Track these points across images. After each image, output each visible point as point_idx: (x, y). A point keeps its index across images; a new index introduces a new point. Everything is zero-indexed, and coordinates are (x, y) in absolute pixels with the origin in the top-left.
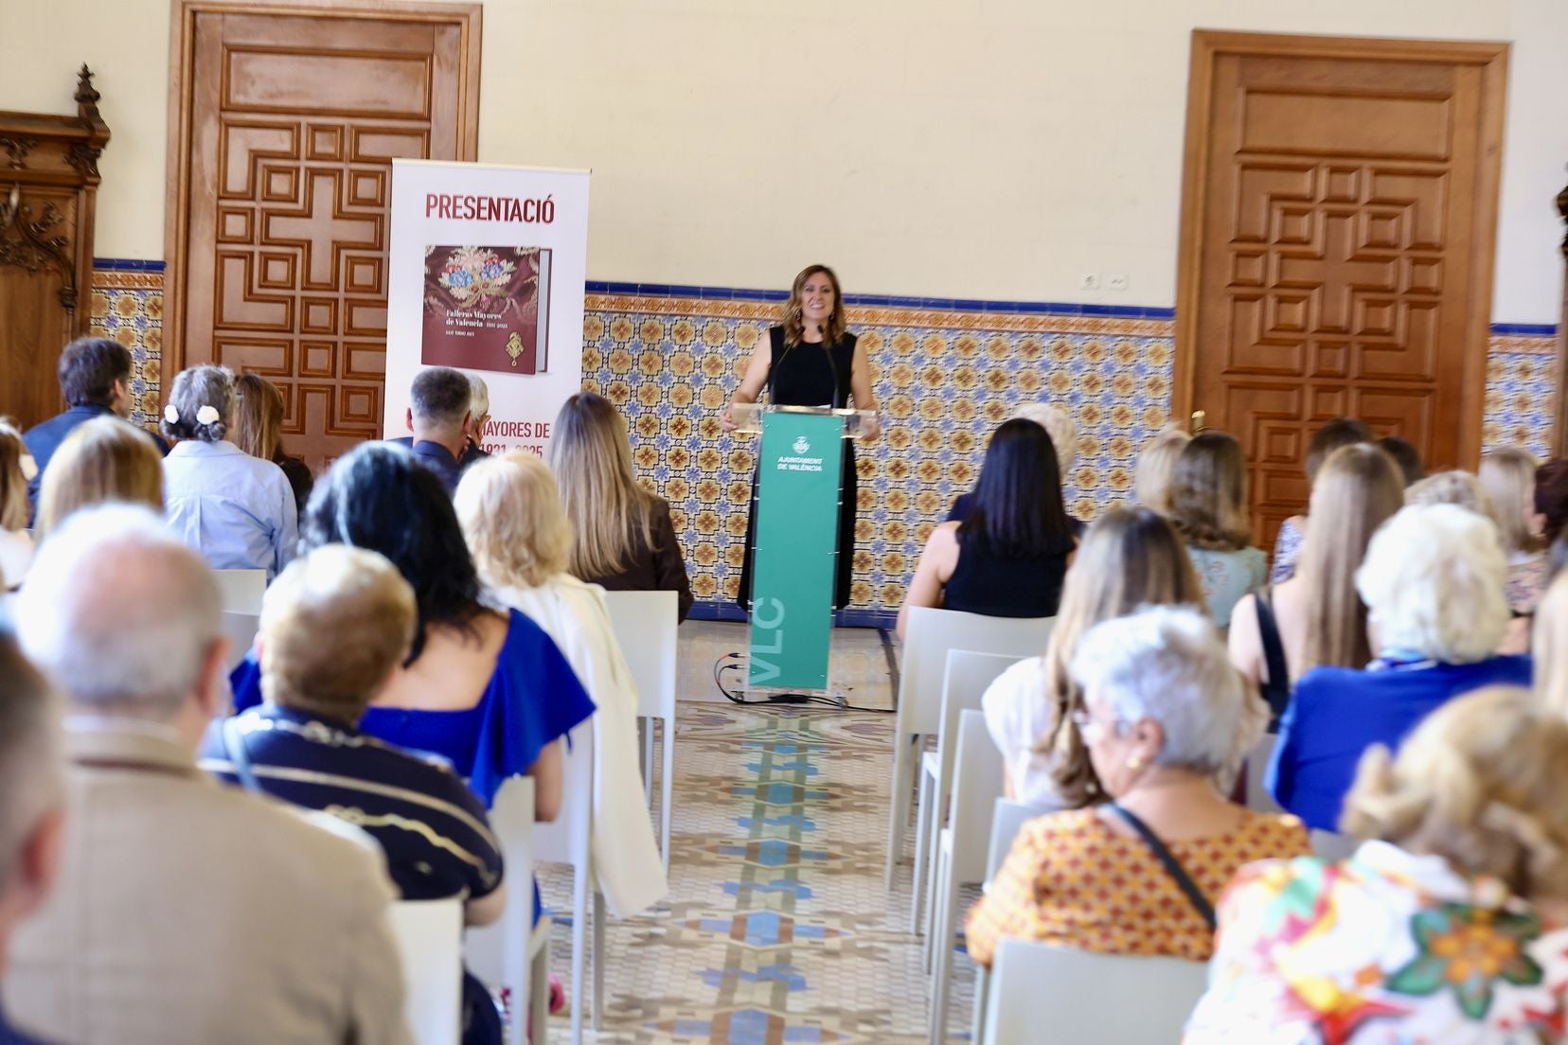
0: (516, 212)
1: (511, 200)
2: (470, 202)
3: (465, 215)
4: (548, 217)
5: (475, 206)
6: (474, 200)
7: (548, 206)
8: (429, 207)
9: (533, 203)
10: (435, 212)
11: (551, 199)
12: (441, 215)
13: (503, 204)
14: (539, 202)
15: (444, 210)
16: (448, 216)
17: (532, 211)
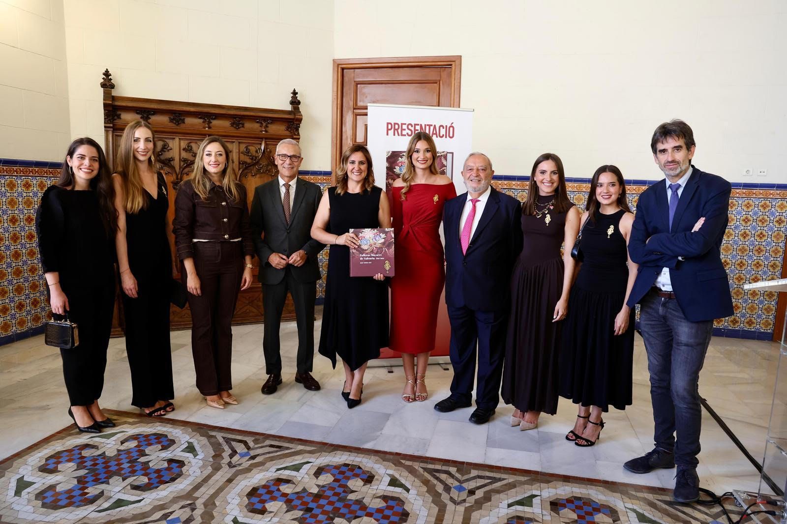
0: (435, 132)
1: (432, 125)
2: (410, 127)
3: (407, 133)
4: (451, 135)
5: (413, 129)
6: (412, 126)
7: (451, 129)
8: (388, 130)
9: (443, 128)
10: (391, 133)
11: (452, 125)
12: (394, 135)
13: (427, 127)
14: (446, 126)
15: (396, 132)
16: (399, 135)
17: (443, 132)
